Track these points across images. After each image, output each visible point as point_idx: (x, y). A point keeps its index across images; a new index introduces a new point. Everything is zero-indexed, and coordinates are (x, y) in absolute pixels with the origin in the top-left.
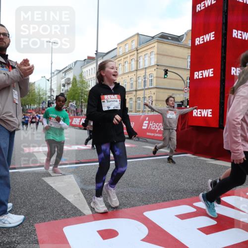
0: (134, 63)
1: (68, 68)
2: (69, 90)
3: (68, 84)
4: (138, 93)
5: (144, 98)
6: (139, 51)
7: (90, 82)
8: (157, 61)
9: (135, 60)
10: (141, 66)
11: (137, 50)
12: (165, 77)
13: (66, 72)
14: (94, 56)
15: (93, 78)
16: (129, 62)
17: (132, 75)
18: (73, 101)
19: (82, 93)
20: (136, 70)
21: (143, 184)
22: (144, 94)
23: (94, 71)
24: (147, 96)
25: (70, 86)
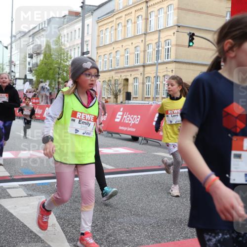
0: (141, 22)
1: (37, 29)
2: (39, 63)
3: (38, 54)
4: (148, 69)
5: (157, 77)
6: (149, 4)
7: (72, 52)
8: (178, 19)
9: (144, 17)
10: (153, 27)
11: (147, 2)
12: (189, 46)
13: (34, 34)
15: (77, 44)
16: (133, 21)
17: (137, 42)
18: (45, 82)
19: (59, 68)
20: (145, 34)
21: (153, 212)
22: (157, 72)
23: (78, 34)
24: (161, 75)
25: (41, 57)
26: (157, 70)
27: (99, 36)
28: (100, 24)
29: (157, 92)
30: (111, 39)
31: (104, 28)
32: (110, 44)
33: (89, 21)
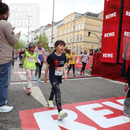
0: (72, 28)
1: (37, 30)
2: (37, 42)
3: (37, 39)
4: (74, 44)
5: (77, 47)
6: (75, 22)
7: (49, 38)
8: (85, 27)
9: (73, 26)
10: (76, 30)
11: (74, 21)
12: (88, 36)
13: (36, 32)
14: (51, 24)
15: (50, 35)
16: (70, 28)
17: (71, 35)
19: (44, 43)
20: (73, 32)
21: (75, 92)
22: (77, 45)
23: (51, 32)
24: (79, 46)
25: (38, 40)
26: (77, 44)
27: (58, 33)
28: (58, 29)
29: (77, 52)
30: (62, 34)
31: (60, 30)
32: (62, 35)
33: (55, 27)
